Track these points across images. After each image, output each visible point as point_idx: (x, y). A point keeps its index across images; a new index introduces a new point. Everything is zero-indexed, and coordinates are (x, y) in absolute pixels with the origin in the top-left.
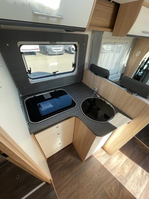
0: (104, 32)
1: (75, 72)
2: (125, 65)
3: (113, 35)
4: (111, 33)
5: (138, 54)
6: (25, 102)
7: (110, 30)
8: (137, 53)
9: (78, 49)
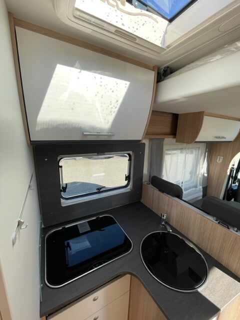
0: (165, 139)
1: (129, 187)
2: (206, 175)
3: (176, 142)
4: (175, 140)
5: (220, 160)
6: (46, 239)
7: (172, 136)
8: (218, 159)
9: (133, 158)
